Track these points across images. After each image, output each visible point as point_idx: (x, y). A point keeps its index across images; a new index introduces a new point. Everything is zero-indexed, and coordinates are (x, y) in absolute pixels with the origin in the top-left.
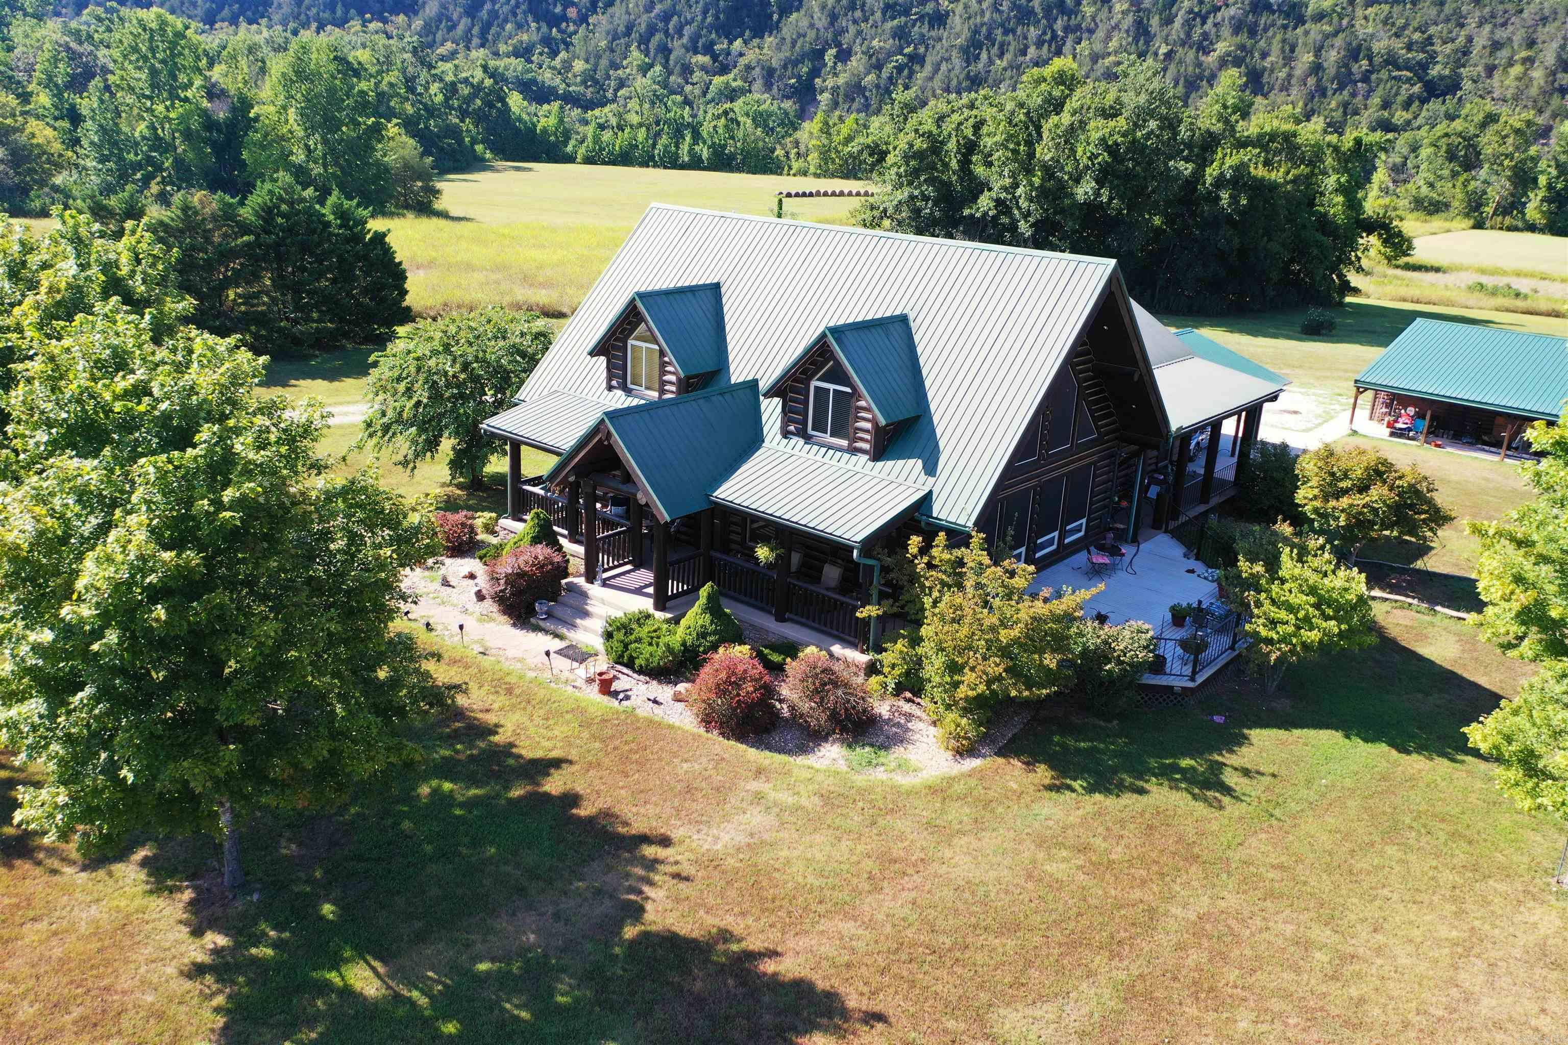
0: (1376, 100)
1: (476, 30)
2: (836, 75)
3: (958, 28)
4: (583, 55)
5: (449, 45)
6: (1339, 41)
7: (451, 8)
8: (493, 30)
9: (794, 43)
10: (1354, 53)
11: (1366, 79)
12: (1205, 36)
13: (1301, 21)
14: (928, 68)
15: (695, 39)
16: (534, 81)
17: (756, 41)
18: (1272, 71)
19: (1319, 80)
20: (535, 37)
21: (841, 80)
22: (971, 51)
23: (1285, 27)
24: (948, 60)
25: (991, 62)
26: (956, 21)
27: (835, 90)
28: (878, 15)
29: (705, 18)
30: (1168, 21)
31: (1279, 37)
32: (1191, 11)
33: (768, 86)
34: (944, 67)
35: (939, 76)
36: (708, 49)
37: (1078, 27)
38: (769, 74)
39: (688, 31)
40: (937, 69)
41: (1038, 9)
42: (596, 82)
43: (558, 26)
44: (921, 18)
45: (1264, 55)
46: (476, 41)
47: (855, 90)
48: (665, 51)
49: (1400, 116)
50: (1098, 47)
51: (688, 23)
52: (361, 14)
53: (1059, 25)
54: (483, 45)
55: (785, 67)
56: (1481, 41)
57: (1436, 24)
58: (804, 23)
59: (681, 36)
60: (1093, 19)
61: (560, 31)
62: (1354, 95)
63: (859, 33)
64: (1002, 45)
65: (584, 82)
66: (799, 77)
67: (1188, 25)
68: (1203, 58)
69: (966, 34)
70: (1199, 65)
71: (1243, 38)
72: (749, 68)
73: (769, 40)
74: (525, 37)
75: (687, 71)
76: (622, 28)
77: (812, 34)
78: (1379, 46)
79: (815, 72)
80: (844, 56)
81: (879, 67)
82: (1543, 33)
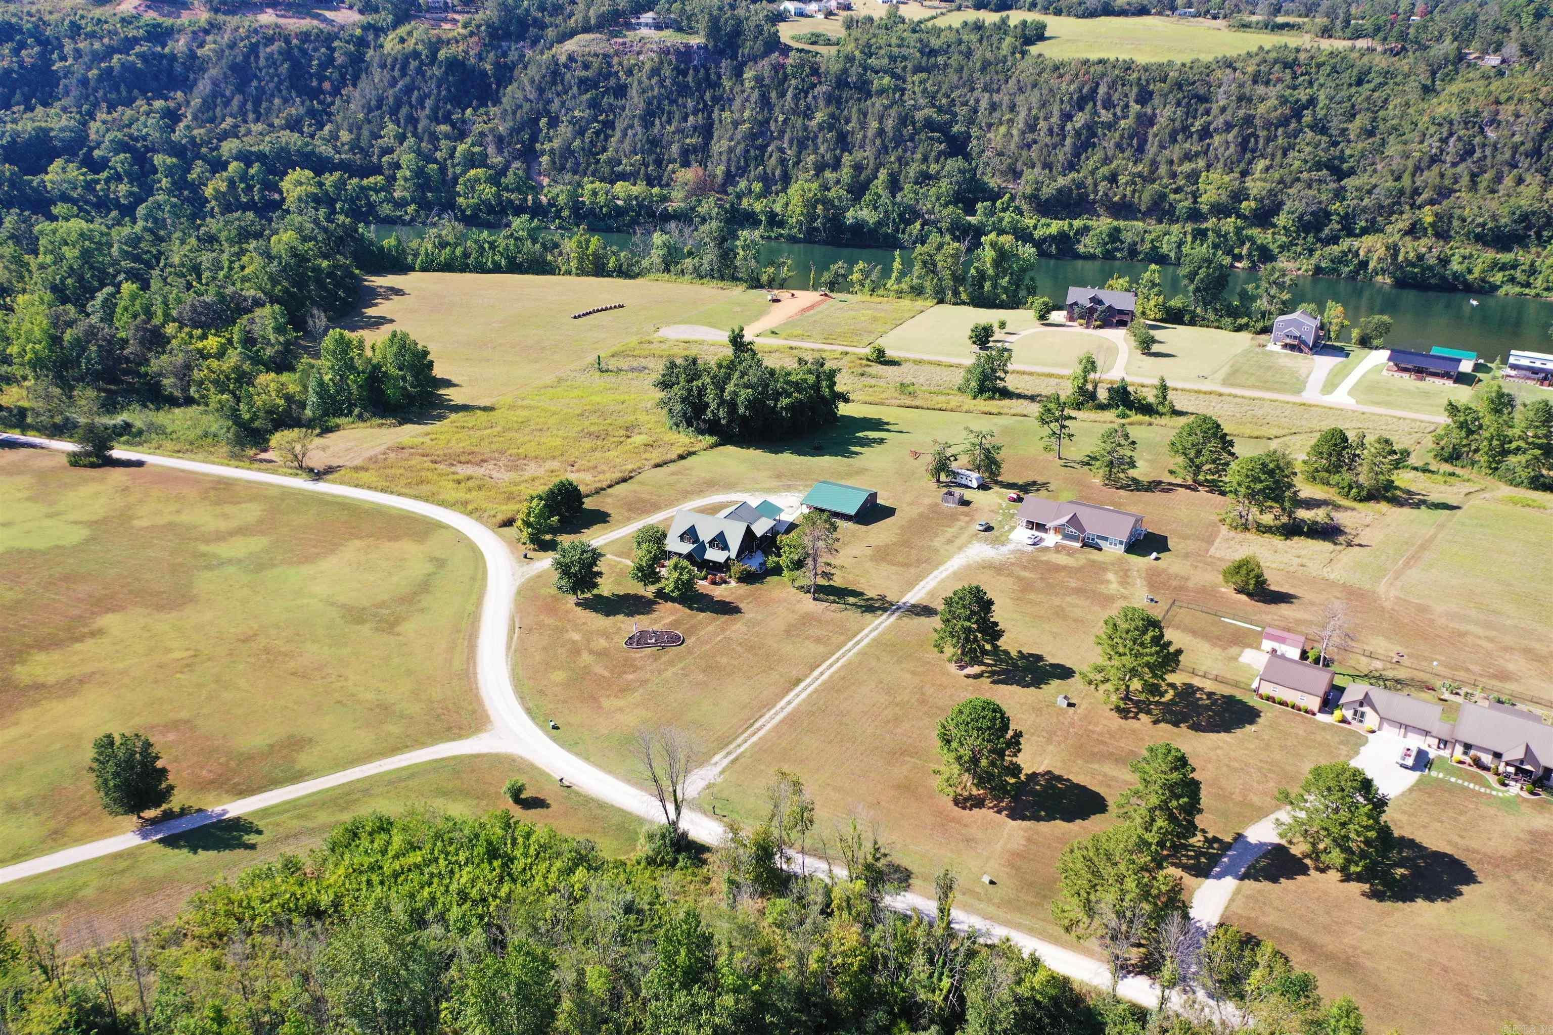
0: (918, 156)
1: (249, 106)
2: (550, 141)
3: (636, 100)
4: (345, 125)
5: (229, 121)
6: (893, 112)
7: (223, 85)
8: (264, 105)
9: (514, 113)
10: (904, 120)
11: (912, 139)
12: (808, 107)
13: (869, 95)
14: (618, 134)
15: (435, 110)
16: (313, 153)
17: (482, 110)
18: (853, 133)
19: (883, 141)
20: (302, 111)
21: (556, 144)
22: (648, 118)
23: (859, 100)
24: (632, 127)
25: (663, 127)
26: (633, 92)
27: (552, 151)
28: (575, 89)
29: (439, 92)
30: (782, 95)
31: (855, 108)
32: (796, 88)
33: (500, 151)
34: (630, 132)
35: (628, 141)
36: (447, 119)
37: (721, 98)
38: (500, 141)
39: (428, 103)
40: (625, 135)
41: (692, 84)
42: (362, 149)
43: (317, 98)
44: (607, 91)
45: (848, 121)
46: (251, 116)
47: (567, 151)
48: (413, 121)
49: (934, 168)
50: (736, 116)
51: (427, 96)
52: (144, 93)
53: (708, 96)
54: (257, 120)
55: (511, 135)
56: (984, 104)
57: (957, 88)
58: (519, 95)
59: (423, 108)
60: (731, 90)
61: (320, 102)
62: (905, 151)
63: (563, 103)
64: (669, 113)
65: (352, 150)
66: (523, 143)
67: (796, 97)
68: (807, 122)
69: (642, 105)
70: (806, 128)
71: (832, 108)
72: (482, 134)
73: (493, 110)
74: (294, 112)
75: (434, 138)
76: (373, 103)
77: (527, 106)
78: (919, 116)
79: (534, 138)
80: (554, 122)
81: (581, 133)
82: (1020, 99)
